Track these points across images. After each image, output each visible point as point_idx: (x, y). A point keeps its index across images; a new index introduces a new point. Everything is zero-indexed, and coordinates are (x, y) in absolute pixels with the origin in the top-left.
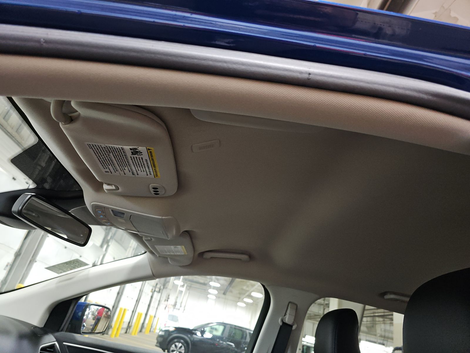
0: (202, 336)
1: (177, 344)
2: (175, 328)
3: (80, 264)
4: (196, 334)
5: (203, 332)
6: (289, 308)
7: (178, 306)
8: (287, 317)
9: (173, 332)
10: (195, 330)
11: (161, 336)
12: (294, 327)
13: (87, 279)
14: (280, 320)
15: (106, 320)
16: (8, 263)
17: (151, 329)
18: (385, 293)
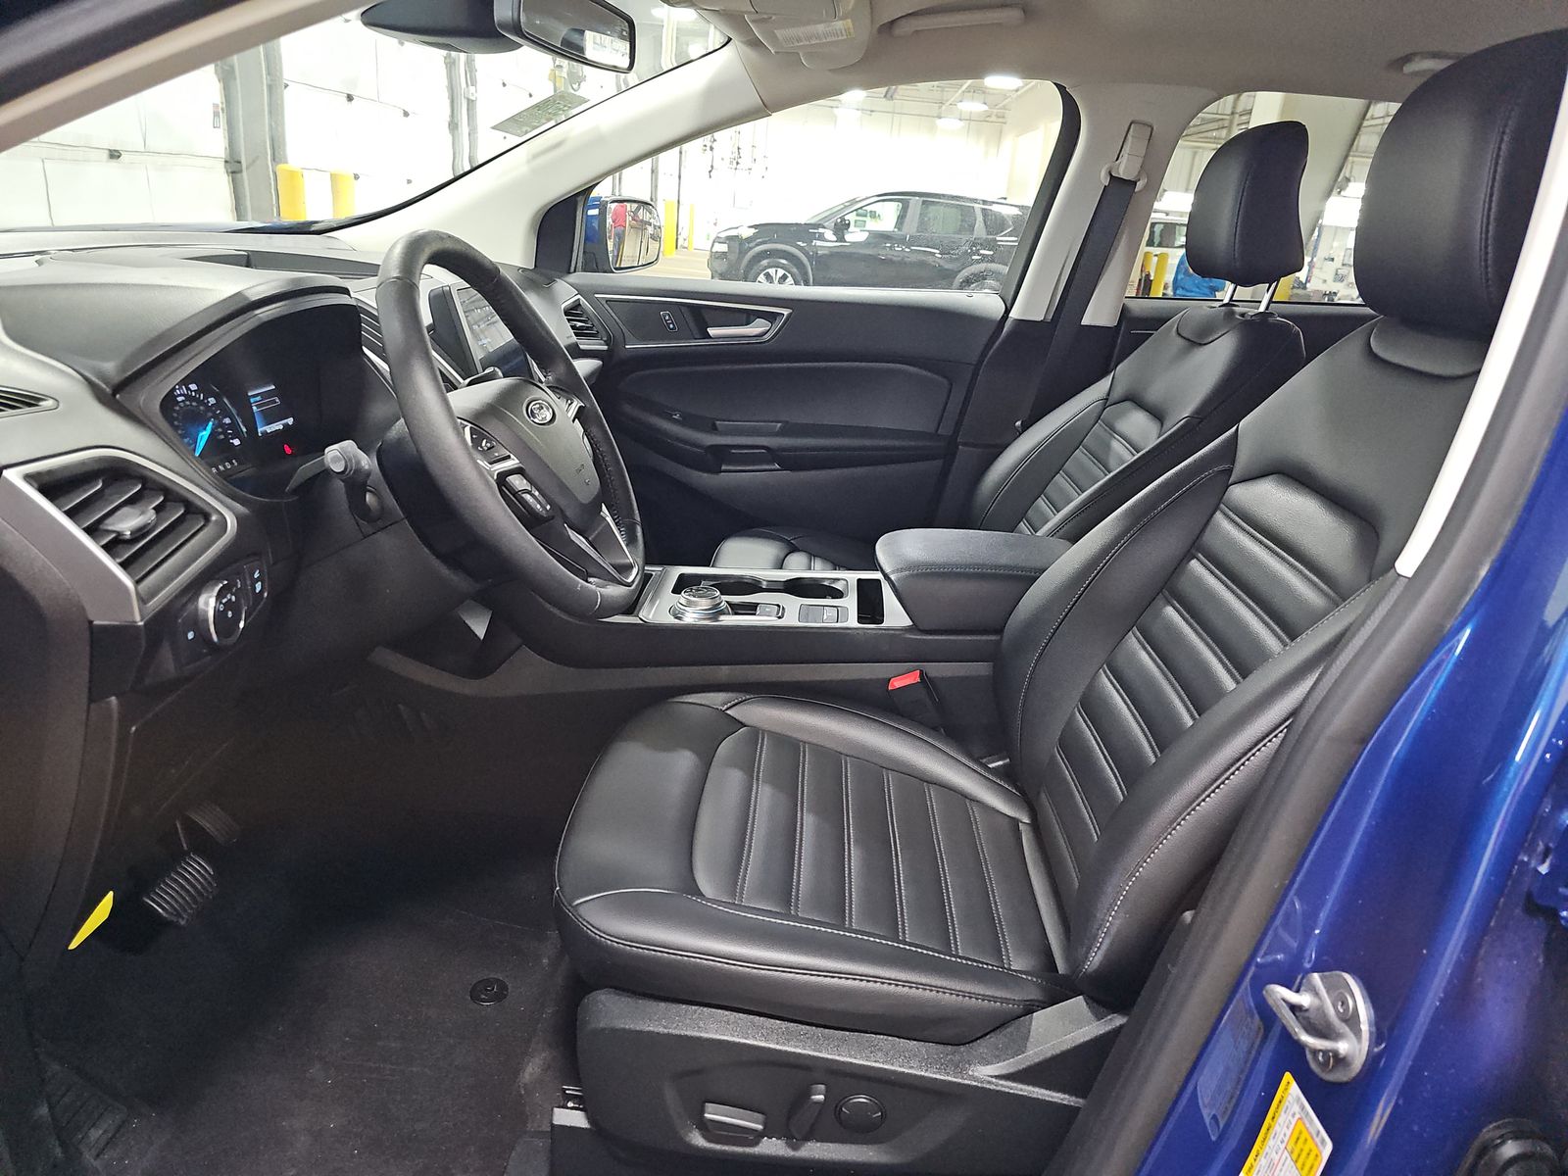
0: (841, 239)
1: (772, 271)
2: (755, 227)
3: (570, 103)
4: (821, 237)
5: (841, 228)
6: (1129, 137)
7: (745, 162)
8: (1124, 160)
9: (749, 240)
10: (817, 226)
11: (717, 256)
12: (1139, 185)
13: (598, 141)
14: (1103, 173)
15: (637, 234)
16: (216, 106)
17: (677, 239)
18: (1407, 59)
